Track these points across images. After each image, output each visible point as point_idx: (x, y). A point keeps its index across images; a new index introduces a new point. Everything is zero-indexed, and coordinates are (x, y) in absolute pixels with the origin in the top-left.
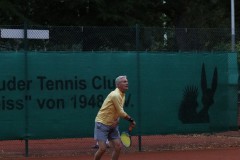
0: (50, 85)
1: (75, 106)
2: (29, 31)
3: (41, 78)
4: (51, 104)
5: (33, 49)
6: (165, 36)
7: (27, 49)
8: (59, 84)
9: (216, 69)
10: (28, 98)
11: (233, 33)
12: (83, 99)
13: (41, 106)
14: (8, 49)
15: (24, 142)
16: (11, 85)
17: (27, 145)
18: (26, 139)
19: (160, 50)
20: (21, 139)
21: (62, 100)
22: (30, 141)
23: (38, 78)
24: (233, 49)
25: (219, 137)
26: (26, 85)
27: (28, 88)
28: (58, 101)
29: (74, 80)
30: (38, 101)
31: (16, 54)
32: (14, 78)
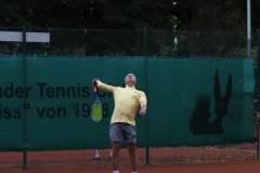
0: (51, 92)
1: (77, 116)
2: (28, 34)
3: (41, 85)
4: (51, 113)
5: (32, 53)
6: (176, 40)
7: (26, 53)
8: (61, 91)
9: (230, 76)
10: (26, 106)
11: (249, 37)
12: (86, 108)
13: (41, 115)
14: (5, 53)
15: (22, 154)
16: (9, 92)
17: (25, 157)
18: (25, 150)
19: (170, 55)
20: (19, 151)
21: (63, 109)
22: (28, 153)
23: (38, 84)
24: (249, 54)
25: (234, 150)
26: (24, 92)
27: (27, 96)
28: (59, 109)
29: (76, 87)
30: (38, 109)
31: (14, 59)
32: (12, 85)
